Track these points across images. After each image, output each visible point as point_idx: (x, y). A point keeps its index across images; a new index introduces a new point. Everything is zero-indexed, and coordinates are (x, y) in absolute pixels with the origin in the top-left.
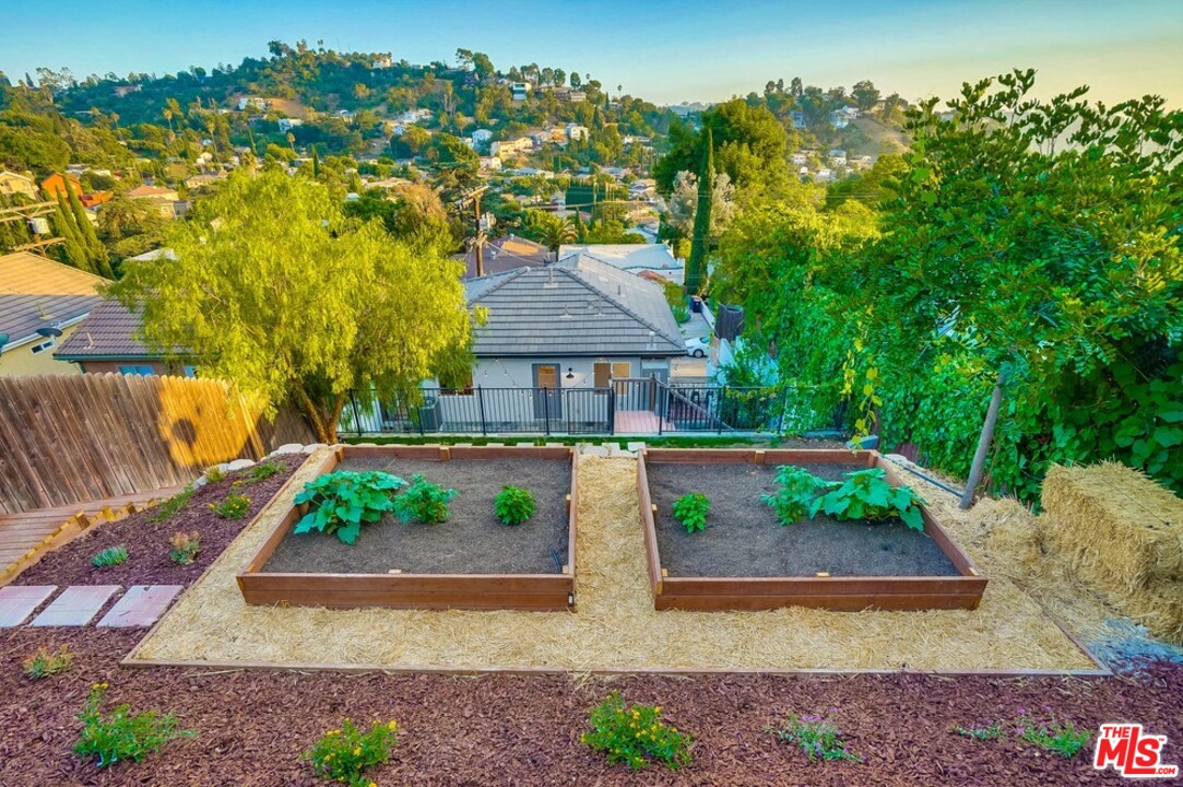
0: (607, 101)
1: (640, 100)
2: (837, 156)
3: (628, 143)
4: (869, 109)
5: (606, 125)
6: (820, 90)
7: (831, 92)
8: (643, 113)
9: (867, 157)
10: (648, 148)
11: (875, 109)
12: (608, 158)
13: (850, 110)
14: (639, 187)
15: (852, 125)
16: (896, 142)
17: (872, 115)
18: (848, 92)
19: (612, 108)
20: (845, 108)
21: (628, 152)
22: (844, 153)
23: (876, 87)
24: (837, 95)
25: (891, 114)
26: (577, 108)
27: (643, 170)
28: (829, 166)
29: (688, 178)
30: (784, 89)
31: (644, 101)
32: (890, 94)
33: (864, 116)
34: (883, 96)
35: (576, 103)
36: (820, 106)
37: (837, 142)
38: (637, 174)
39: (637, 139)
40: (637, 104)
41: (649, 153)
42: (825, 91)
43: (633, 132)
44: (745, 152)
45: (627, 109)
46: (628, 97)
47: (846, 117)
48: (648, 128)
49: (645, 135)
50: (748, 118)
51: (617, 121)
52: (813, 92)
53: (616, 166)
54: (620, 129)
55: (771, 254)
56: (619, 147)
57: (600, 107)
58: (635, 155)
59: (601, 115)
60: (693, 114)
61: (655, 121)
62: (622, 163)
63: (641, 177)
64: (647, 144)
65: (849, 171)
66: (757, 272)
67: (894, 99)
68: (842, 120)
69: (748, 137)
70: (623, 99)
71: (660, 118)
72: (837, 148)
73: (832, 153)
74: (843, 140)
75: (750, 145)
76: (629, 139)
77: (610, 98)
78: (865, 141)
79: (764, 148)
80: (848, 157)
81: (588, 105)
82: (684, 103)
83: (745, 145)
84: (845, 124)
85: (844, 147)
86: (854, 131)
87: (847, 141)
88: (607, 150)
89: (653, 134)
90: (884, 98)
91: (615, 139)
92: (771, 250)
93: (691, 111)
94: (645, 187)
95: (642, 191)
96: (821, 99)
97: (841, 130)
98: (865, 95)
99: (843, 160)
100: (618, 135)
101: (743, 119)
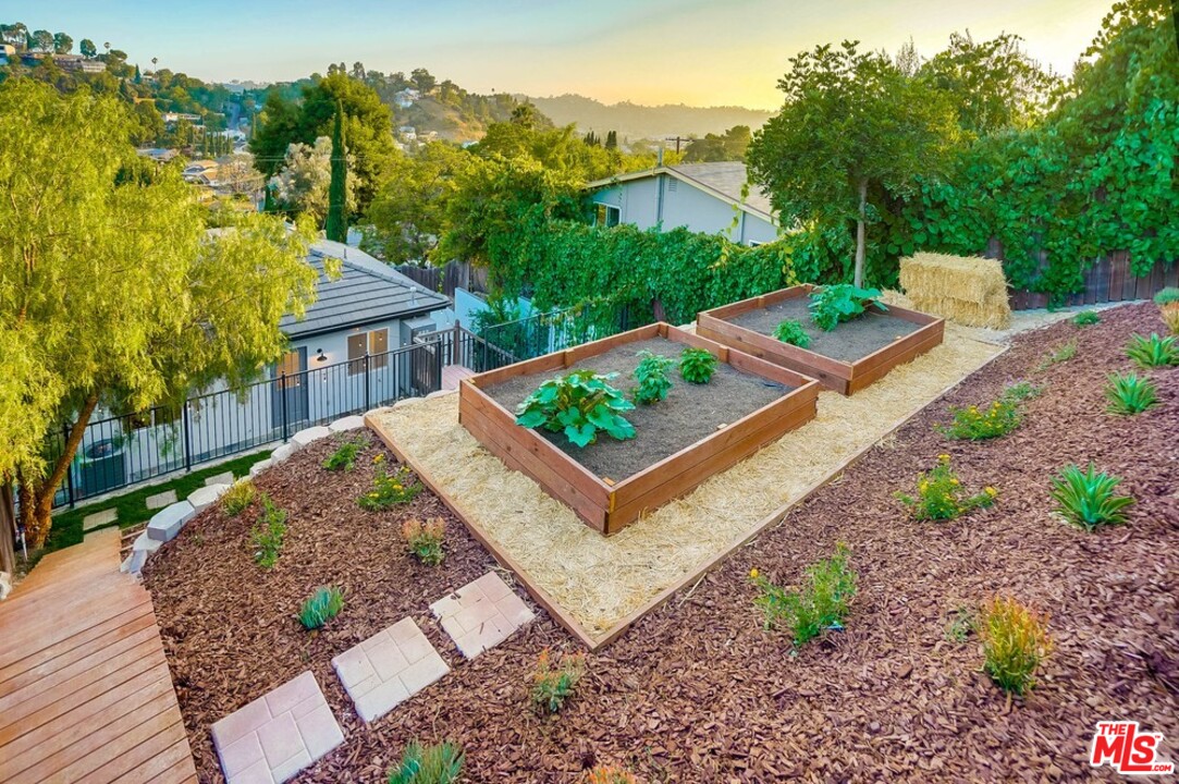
0: (138, 74)
1: (184, 75)
2: (406, 131)
3: (171, 121)
4: (428, 91)
5: (138, 100)
6: (382, 74)
7: (392, 76)
8: (188, 89)
9: (434, 133)
10: (199, 127)
11: (433, 92)
12: (144, 138)
13: (412, 92)
14: (194, 170)
15: (415, 105)
16: (456, 119)
17: (432, 96)
18: (408, 77)
19: (144, 82)
20: (407, 90)
21: (172, 131)
22: (413, 129)
23: (431, 74)
24: (398, 78)
25: (448, 96)
26: (93, 80)
27: (196, 150)
28: (402, 141)
29: (302, 151)
30: (347, 71)
31: (188, 76)
32: (444, 80)
33: (425, 97)
34: (439, 81)
35: (91, 75)
36: (384, 88)
37: (404, 120)
38: (188, 156)
39: (184, 117)
40: (179, 79)
41: (200, 132)
42: (387, 75)
43: (176, 108)
44: (356, 123)
45: (167, 84)
46: (167, 71)
47: (410, 98)
48: (197, 105)
49: (193, 113)
50: (352, 93)
51: (154, 97)
52: (374, 75)
53: (157, 146)
54: (159, 105)
55: (503, 198)
56: (159, 125)
57: (127, 80)
58: (183, 134)
59: (130, 89)
60: (252, 91)
61: (205, 98)
62: (169, 144)
63: (194, 158)
64: (196, 123)
65: (421, 144)
66: (494, 215)
67: (447, 84)
68: (407, 100)
69: (356, 110)
70: (160, 73)
71: (211, 95)
72: (406, 125)
73: (402, 129)
74: (410, 118)
75: (360, 117)
76: (172, 117)
77: (141, 72)
78: (430, 119)
79: (373, 120)
80: (417, 133)
81: (109, 76)
82: (233, 81)
83: (355, 118)
84: (410, 104)
85: (411, 124)
86: (418, 110)
87: (413, 118)
88: (143, 128)
89: (205, 112)
90: (439, 83)
91: (153, 116)
92: (501, 194)
93: (248, 89)
94: (202, 169)
95: (198, 174)
96: (384, 82)
97: (407, 109)
98: (423, 80)
99: (412, 135)
100: (156, 111)
101: (348, 93)
